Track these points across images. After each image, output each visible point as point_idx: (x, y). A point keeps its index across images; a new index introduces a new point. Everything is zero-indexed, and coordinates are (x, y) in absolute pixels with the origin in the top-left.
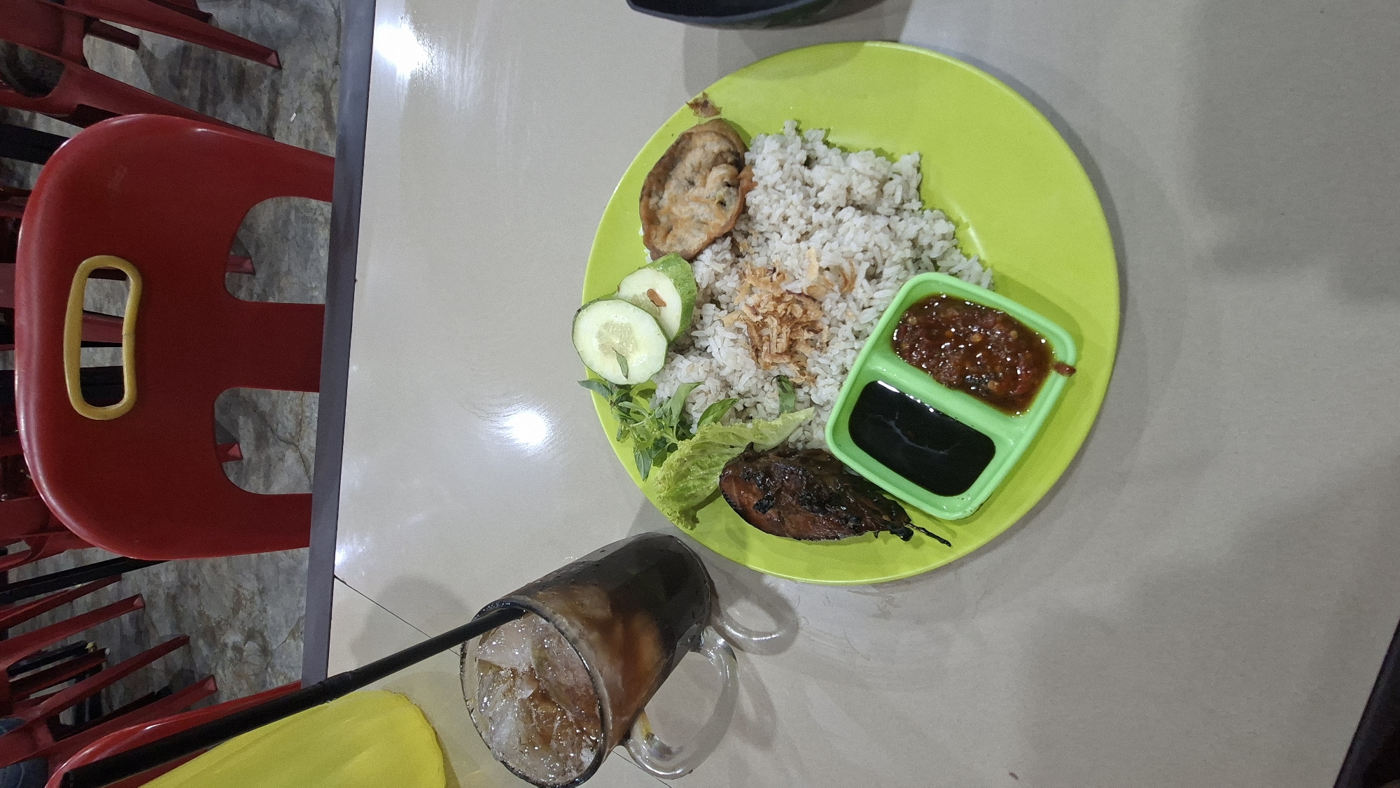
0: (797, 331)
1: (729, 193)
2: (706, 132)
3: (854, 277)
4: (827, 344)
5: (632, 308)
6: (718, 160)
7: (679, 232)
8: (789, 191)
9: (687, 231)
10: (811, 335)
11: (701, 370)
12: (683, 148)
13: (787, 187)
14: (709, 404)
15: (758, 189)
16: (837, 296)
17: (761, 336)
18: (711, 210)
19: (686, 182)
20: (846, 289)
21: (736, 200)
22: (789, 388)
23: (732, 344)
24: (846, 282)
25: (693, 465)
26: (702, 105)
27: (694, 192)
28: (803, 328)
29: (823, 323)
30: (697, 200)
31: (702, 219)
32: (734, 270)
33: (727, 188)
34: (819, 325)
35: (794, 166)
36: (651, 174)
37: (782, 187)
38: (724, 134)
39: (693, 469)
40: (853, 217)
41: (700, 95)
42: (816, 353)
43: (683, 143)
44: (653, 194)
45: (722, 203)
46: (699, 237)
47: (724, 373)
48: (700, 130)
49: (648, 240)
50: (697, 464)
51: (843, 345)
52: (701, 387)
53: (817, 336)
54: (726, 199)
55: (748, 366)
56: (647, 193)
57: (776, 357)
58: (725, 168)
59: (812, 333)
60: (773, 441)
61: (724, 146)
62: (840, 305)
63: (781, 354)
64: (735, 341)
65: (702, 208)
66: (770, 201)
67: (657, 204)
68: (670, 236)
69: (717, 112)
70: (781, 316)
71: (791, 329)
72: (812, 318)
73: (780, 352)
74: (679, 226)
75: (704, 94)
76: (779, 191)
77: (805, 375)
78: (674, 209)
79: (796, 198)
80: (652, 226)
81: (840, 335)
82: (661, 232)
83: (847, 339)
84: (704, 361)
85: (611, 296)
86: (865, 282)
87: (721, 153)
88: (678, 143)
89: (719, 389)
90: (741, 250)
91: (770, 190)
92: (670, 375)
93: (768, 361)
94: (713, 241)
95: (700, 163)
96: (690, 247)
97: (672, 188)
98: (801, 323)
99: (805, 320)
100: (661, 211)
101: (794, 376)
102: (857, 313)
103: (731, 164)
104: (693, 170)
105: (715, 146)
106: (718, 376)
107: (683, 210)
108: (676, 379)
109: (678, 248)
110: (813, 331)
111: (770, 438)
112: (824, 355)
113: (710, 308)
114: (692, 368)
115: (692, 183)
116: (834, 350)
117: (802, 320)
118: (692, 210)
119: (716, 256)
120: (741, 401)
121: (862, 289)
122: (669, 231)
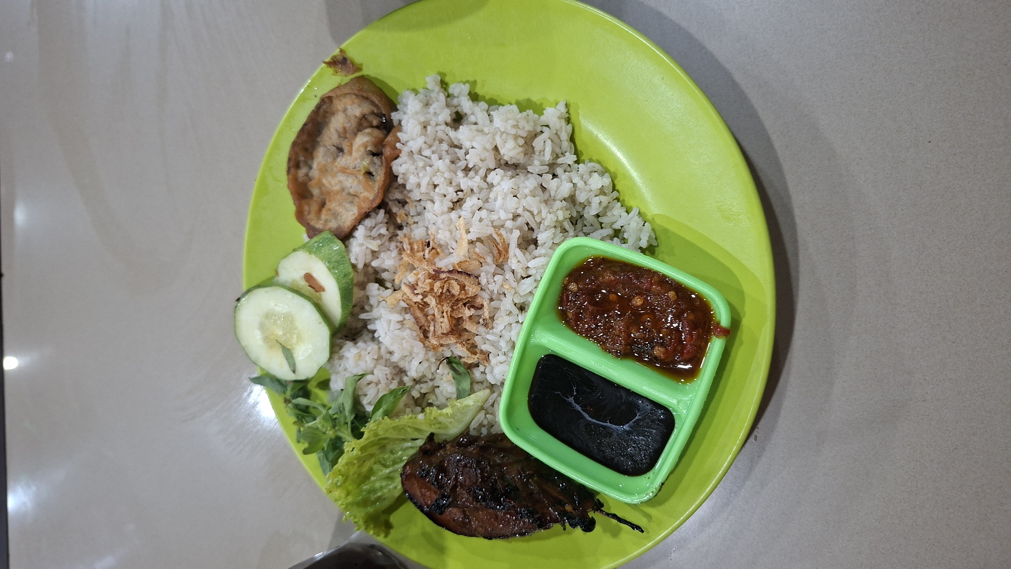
0: (459, 308)
1: (373, 163)
2: (345, 95)
3: (507, 248)
4: (492, 318)
5: (290, 295)
6: (362, 123)
7: (332, 205)
8: (434, 157)
9: (340, 205)
10: (473, 311)
11: (368, 358)
12: (326, 112)
13: (433, 152)
14: (380, 395)
15: (403, 157)
16: (492, 268)
17: (426, 315)
18: (360, 182)
19: (335, 148)
20: (501, 259)
21: (381, 170)
22: (461, 369)
23: (399, 326)
24: (500, 253)
25: (375, 463)
26: (340, 62)
27: (343, 161)
28: (465, 305)
29: (484, 299)
30: (344, 170)
31: (352, 191)
32: (393, 245)
33: (371, 157)
34: (479, 301)
35: (439, 128)
36: (295, 144)
37: (427, 152)
38: (365, 95)
39: (376, 467)
40: (502, 180)
41: (336, 52)
42: (482, 329)
43: (324, 107)
44: (302, 164)
45: (369, 174)
46: (352, 211)
47: (395, 358)
48: (339, 92)
49: (300, 216)
50: (380, 462)
51: (507, 320)
52: (369, 378)
53: (479, 312)
54: (372, 170)
55: (416, 350)
56: (294, 164)
57: (442, 338)
58: (368, 134)
59: (472, 309)
60: (454, 429)
61: (366, 108)
62: (497, 278)
63: (446, 334)
64: (401, 323)
65: (350, 180)
66: (416, 169)
67: (307, 175)
68: (324, 211)
69: (358, 68)
70: (439, 294)
71: (452, 307)
72: (470, 294)
73: (445, 332)
74: (332, 199)
75: (342, 51)
76: (426, 157)
77: (475, 354)
78: (324, 181)
79: (442, 165)
80: (304, 202)
81: (502, 308)
82: (314, 207)
83: (511, 312)
84: (372, 347)
85: (269, 282)
86: (518, 252)
87: (364, 117)
88: (318, 107)
89: (390, 377)
90: (399, 221)
91: (416, 156)
92: (340, 365)
93: (435, 343)
94: (367, 215)
95: (344, 129)
96: (344, 223)
97: (320, 157)
98: (462, 299)
99: (463, 297)
100: (313, 183)
101: (466, 356)
102: (514, 284)
103: (377, 127)
104: (340, 136)
105: (356, 109)
106: (388, 363)
107: (333, 182)
108: (345, 370)
109: (333, 224)
110: (473, 307)
111: (450, 426)
112: (491, 331)
113: (373, 288)
114: (359, 356)
115: (340, 150)
116: (500, 323)
117: (460, 297)
118: (340, 182)
119: (371, 231)
120: (418, 386)
121: (516, 259)
122: (323, 205)
